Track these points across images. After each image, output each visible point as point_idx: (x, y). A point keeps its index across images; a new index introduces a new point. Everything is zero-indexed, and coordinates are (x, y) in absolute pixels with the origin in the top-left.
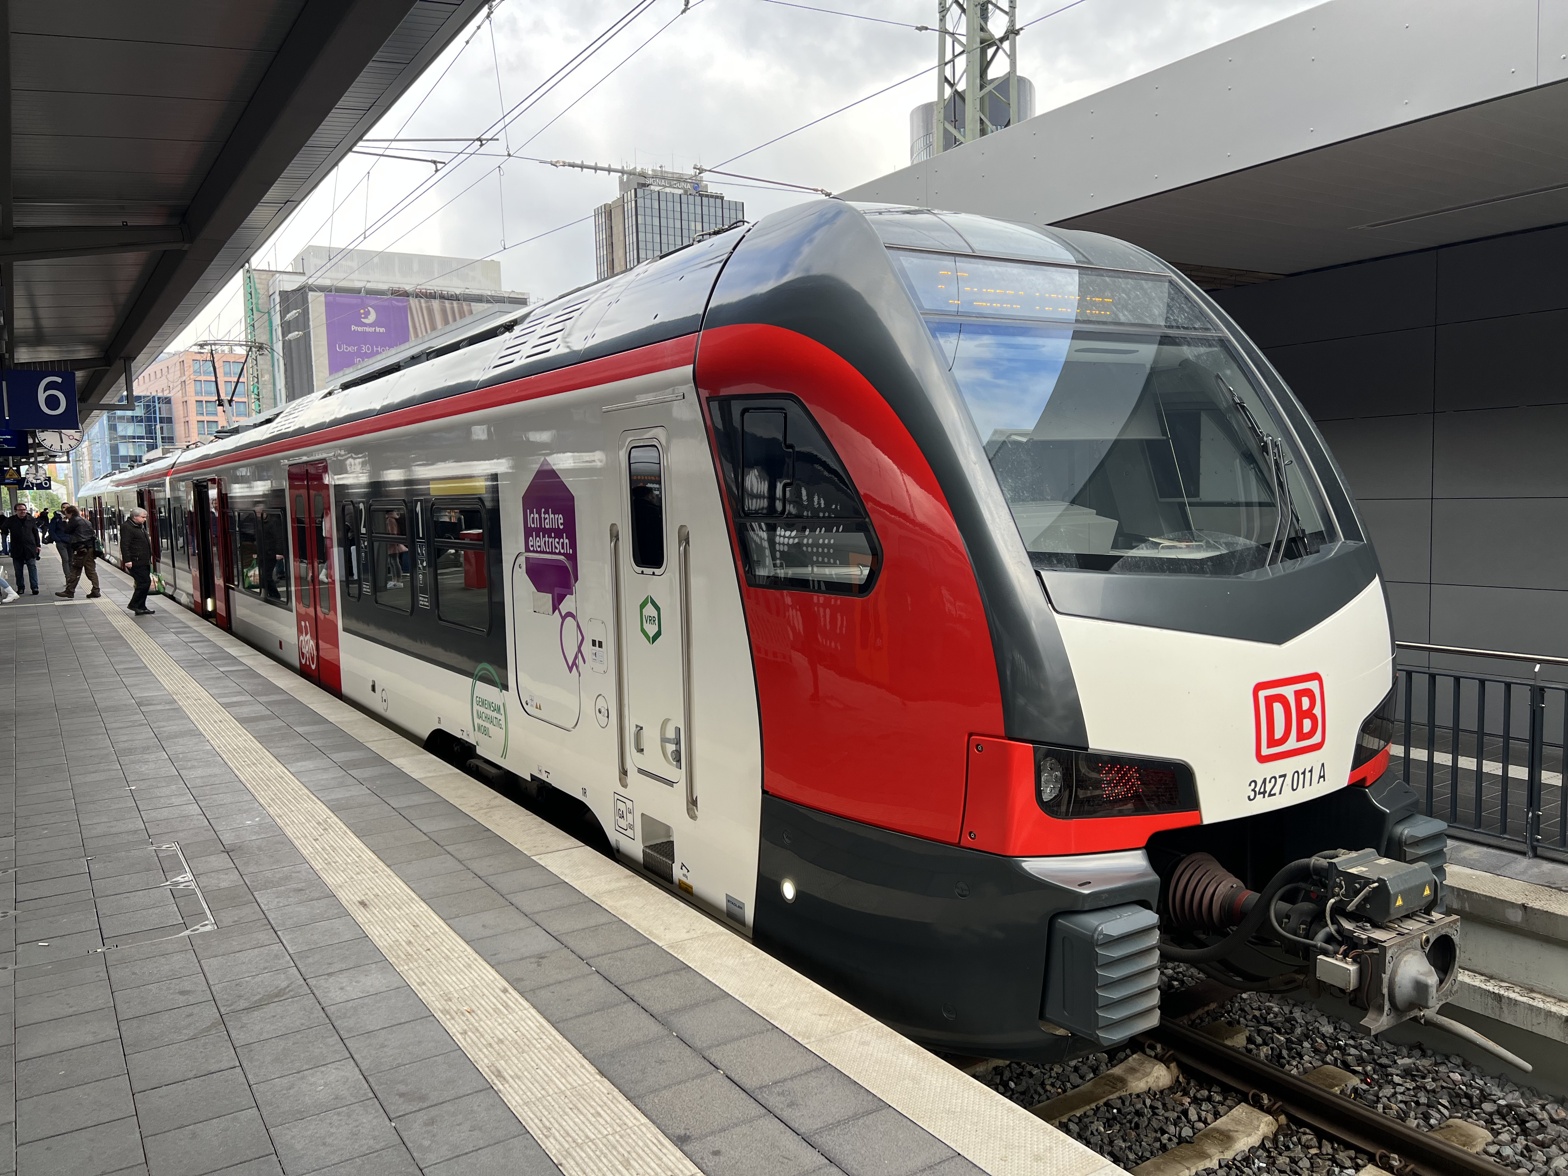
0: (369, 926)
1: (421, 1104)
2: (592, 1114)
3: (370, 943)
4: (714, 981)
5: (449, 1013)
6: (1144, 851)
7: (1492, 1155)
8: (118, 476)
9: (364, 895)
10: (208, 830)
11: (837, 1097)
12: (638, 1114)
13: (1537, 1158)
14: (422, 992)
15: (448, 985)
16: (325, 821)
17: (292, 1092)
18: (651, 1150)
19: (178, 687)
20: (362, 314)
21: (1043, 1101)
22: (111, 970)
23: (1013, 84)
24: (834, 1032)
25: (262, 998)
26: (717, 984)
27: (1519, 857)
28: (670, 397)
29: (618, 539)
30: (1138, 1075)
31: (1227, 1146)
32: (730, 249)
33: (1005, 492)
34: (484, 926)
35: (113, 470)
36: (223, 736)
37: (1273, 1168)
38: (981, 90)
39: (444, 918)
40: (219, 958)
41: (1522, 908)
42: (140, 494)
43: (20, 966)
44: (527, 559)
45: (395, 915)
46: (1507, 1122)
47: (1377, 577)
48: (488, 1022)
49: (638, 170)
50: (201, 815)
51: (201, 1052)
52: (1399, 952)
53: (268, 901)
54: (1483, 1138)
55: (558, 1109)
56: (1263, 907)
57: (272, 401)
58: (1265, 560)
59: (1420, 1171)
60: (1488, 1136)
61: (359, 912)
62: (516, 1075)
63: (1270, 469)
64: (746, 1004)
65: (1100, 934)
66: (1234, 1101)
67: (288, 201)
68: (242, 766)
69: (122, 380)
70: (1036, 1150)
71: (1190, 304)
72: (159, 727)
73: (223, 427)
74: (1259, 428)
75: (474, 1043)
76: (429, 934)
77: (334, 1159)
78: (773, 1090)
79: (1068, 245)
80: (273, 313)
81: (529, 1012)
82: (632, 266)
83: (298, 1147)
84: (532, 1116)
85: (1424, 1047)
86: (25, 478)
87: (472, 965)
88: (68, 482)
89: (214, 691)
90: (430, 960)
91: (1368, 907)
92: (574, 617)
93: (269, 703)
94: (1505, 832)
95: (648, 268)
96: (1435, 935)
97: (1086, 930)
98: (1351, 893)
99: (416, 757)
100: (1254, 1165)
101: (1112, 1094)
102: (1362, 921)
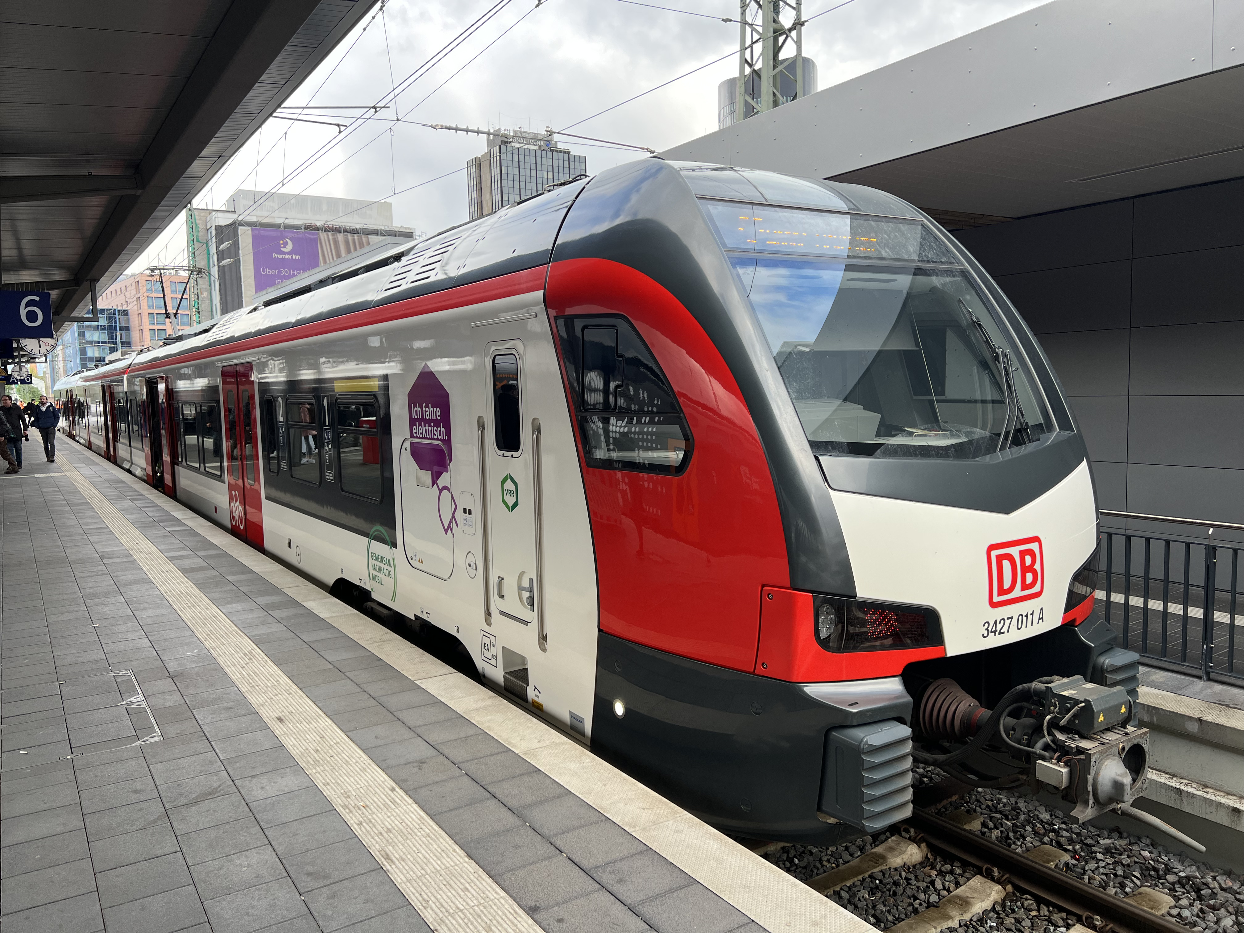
0: (285, 738)
1: (325, 881)
2: (461, 889)
3: (285, 751)
4: (559, 782)
5: (348, 808)
6: (901, 678)
7: (1174, 916)
8: (86, 374)
9: (281, 712)
10: (156, 660)
11: (656, 875)
12: (499, 889)
13: (1209, 919)
14: (327, 791)
15: (347, 785)
16: (251, 653)
17: (222, 872)
18: (508, 918)
19: (133, 543)
20: (282, 244)
21: (820, 874)
22: (78, 773)
23: (799, 64)
24: (654, 823)
25: (199, 796)
26: (562, 784)
27: (1196, 680)
28: (526, 316)
29: (484, 428)
30: (896, 853)
31: (965, 909)
32: (574, 197)
33: (791, 393)
34: (376, 737)
35: (82, 369)
36: (169, 584)
37: (1002, 927)
38: (773, 70)
39: (345, 730)
40: (165, 763)
41: (1198, 721)
42: (103, 388)
43: (5, 770)
44: (412, 443)
45: (305, 729)
46: (1186, 890)
47: (1085, 460)
48: (379, 815)
49: (502, 132)
50: (150, 647)
51: (150, 840)
52: (1101, 758)
53: (204, 717)
54: (1167, 902)
55: (434, 885)
56: (995, 721)
57: (210, 314)
58: (997, 446)
59: (1117, 929)
60: (1171, 901)
61: (277, 726)
62: (401, 857)
63: (1001, 375)
64: (584, 800)
65: (865, 744)
66: (971, 874)
67: (221, 156)
68: (184, 608)
69: (89, 296)
70: (814, 917)
71: (937, 243)
72: (118, 576)
73: (170, 335)
74: (992, 342)
75: (368, 832)
76: (332, 743)
77: (255, 926)
78: (606, 869)
79: (841, 195)
80: (210, 244)
81: (412, 807)
83: (227, 916)
84: (414, 891)
85: (1121, 830)
86: (11, 375)
87: (367, 769)
88: (46, 378)
89: (162, 547)
90: (333, 765)
91: (1077, 722)
92: (449, 490)
93: (207, 557)
94: (1185, 661)
95: (507, 213)
96: (1129, 744)
97: (854, 741)
98: (1064, 711)
99: (323, 601)
100: (987, 924)
101: (875, 868)
102: (1072, 733)
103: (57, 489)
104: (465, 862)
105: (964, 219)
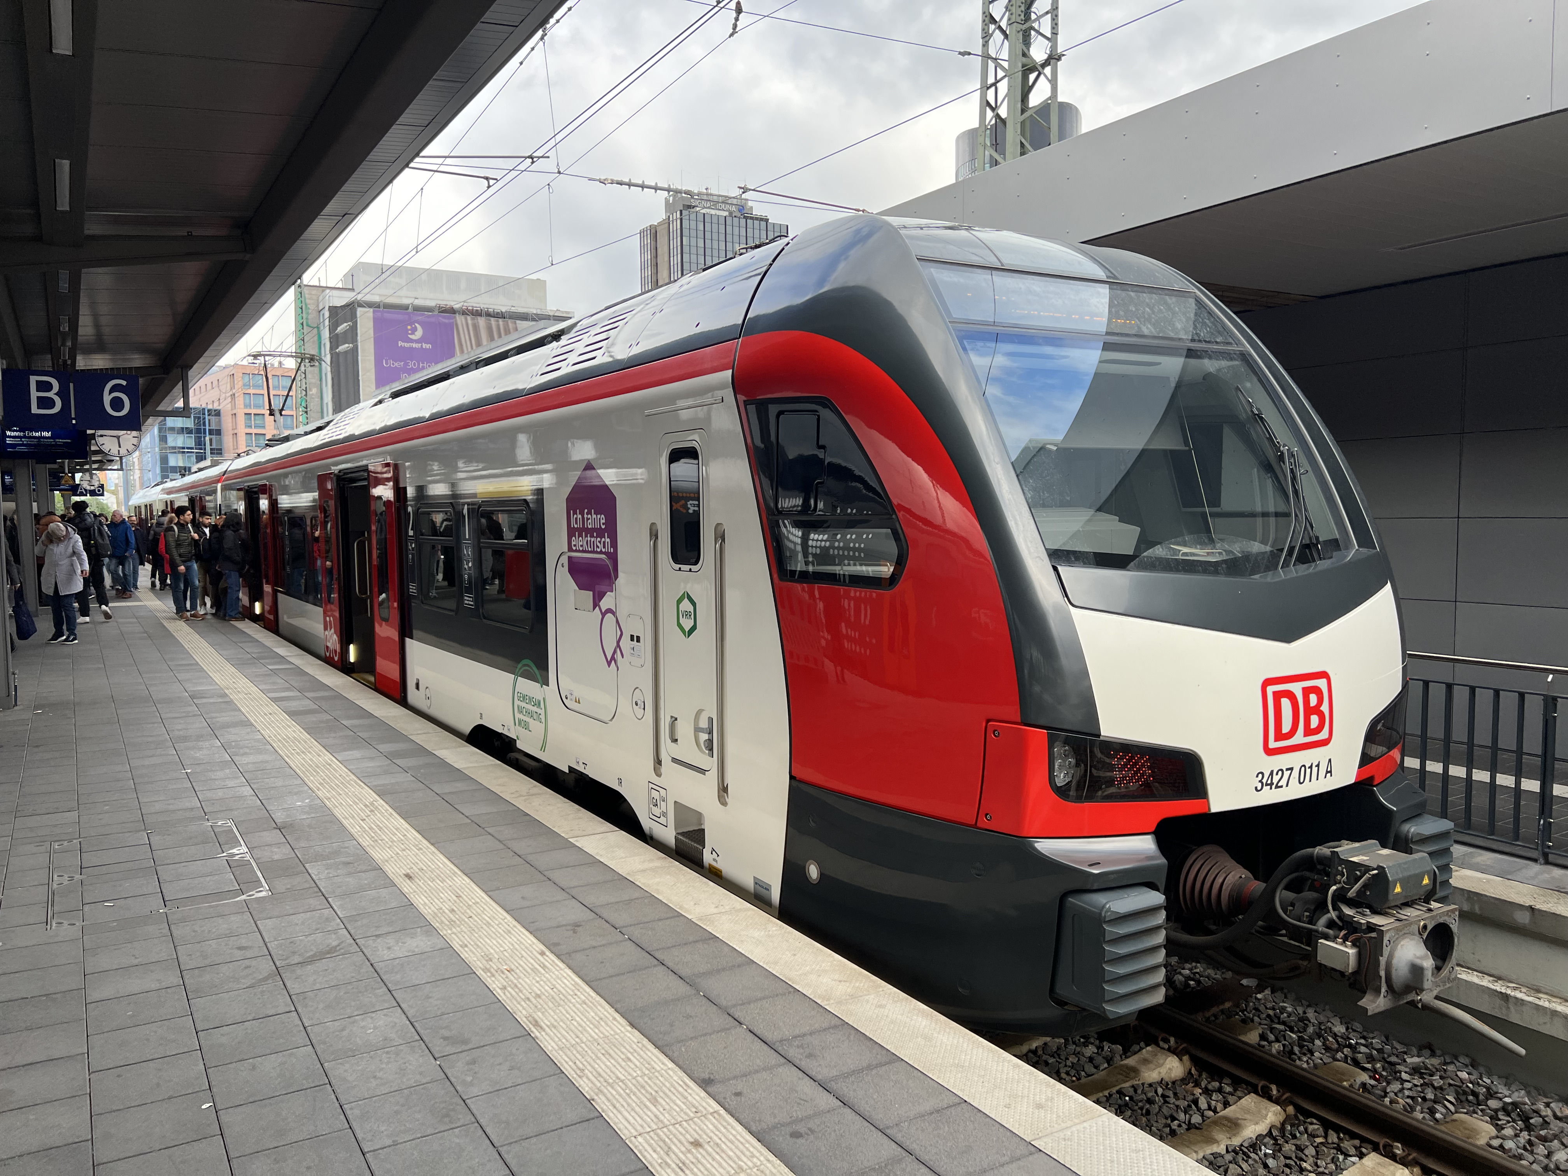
0: (414, 896)
1: (464, 1046)
2: (622, 1059)
3: (415, 910)
4: (740, 950)
5: (489, 971)
6: (1153, 835)
7: (1495, 1148)
8: (169, 485)
9: (409, 869)
10: (262, 809)
11: (852, 1050)
13: (1538, 1152)
14: (465, 953)
15: (489, 948)
16: (372, 804)
17: (345, 1033)
18: (677, 1091)
19: (229, 682)
20: (409, 330)
22: (172, 927)
23: (1054, 109)
24: (852, 996)
25: (315, 954)
26: (743, 952)
27: (1530, 863)
28: (709, 400)
29: (657, 538)
30: (1152, 1066)
31: (1234, 1132)
32: (770, 261)
34: (523, 898)
35: (163, 479)
36: (273, 727)
37: (1279, 1154)
38: (1022, 114)
39: (486, 890)
40: (274, 919)
41: (1530, 909)
43: (88, 923)
44: (569, 558)
45: (438, 887)
46: (1511, 1118)
47: (1389, 583)
48: (527, 980)
49: (685, 189)
50: (253, 796)
51: (260, 998)
52: (1397, 936)
53: (319, 872)
54: (1487, 1132)
55: (591, 1054)
56: (1269, 895)
57: (319, 413)
58: (1279, 562)
59: (1422, 1160)
60: (1492, 1131)
61: (404, 883)
62: (552, 1024)
63: (1286, 478)
65: (1107, 912)
66: (1244, 1092)
67: (346, 214)
68: (292, 754)
69: (180, 389)
70: (1038, 1099)
71: (1212, 320)
72: (212, 718)
73: (274, 435)
74: (1276, 439)
75: (513, 997)
76: (471, 903)
77: (383, 1090)
78: (793, 1043)
80: (322, 328)
82: (676, 278)
83: (350, 1079)
84: (567, 1059)
85: (1434, 1046)
86: (79, 485)
87: (512, 931)
88: (118, 492)
89: (263, 687)
90: (472, 926)
91: (1368, 893)
92: (613, 613)
93: (317, 698)
94: (1517, 840)
95: (691, 281)
96: (1433, 922)
97: (1094, 907)
98: (1352, 881)
99: (458, 750)
100: (1261, 1151)
101: (1125, 1082)
102: (1363, 907)
103: (135, 620)
104: (628, 1031)
105: (1252, 298)
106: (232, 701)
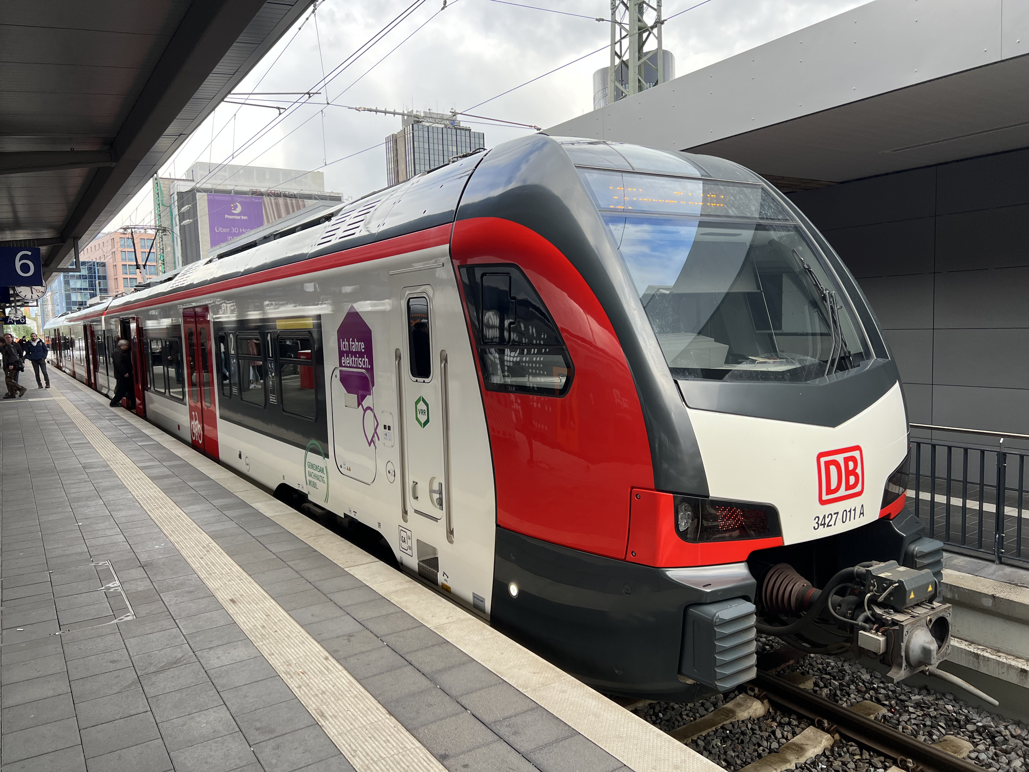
0: (237, 616)
1: (271, 735)
2: (384, 741)
3: (237, 627)
4: (464, 651)
5: (289, 674)
6: (746, 563)
7: (973, 759)
8: (71, 315)
9: (233, 595)
10: (130, 552)
11: (545, 728)
12: (415, 741)
13: (1002, 761)
14: (272, 660)
15: (289, 655)
16: (208, 546)
17: (185, 727)
19: (110, 456)
20: (232, 207)
21: (680, 726)
22: (65, 646)
23: (660, 55)
24: (543, 685)
25: (166, 664)
26: (466, 653)
27: (990, 564)
28: (435, 265)
29: (400, 359)
30: (743, 708)
31: (801, 754)
32: (474, 167)
33: (655, 328)
34: (312, 615)
35: (67, 311)
36: (140, 489)
37: (831, 768)
38: (639, 61)
40: (137, 638)
41: (992, 597)
42: (85, 327)
43: (5, 644)
44: (341, 371)
45: (254, 608)
46: (983, 737)
47: (897, 382)
48: (316, 680)
49: (415, 113)
50: (125, 542)
51: (125, 701)
52: (912, 628)
53: (170, 600)
54: (967, 748)
55: (361, 738)
56: (824, 599)
57: (173, 265)
58: (825, 371)
59: (926, 770)
60: (970, 747)
61: (230, 606)
62: (333, 715)
63: (828, 312)
64: (485, 666)
65: (717, 618)
66: (806, 725)
67: (181, 134)
68: (153, 509)
69: (72, 251)
70: (675, 762)
71: (775, 203)
72: (97, 483)
73: (140, 283)
74: (821, 285)
75: (306, 694)
76: (276, 621)
78: (503, 723)
79: (695, 165)
80: (173, 207)
81: (343, 673)
83: (189, 765)
84: (344, 743)
85: (929, 688)
86: (8, 317)
87: (305, 642)
88: (37, 319)
89: (134, 459)
90: (277, 638)
91: (892, 599)
92: (371, 410)
93: (171, 466)
94: (981, 548)
95: (418, 180)
96: (935, 617)
97: (707, 615)
98: (881, 590)
99: (268, 503)
100: (818, 767)
101: (726, 720)
102: (888, 608)
103: (47, 411)
104: (387, 718)
105: (797, 184)
106: (112, 469)
